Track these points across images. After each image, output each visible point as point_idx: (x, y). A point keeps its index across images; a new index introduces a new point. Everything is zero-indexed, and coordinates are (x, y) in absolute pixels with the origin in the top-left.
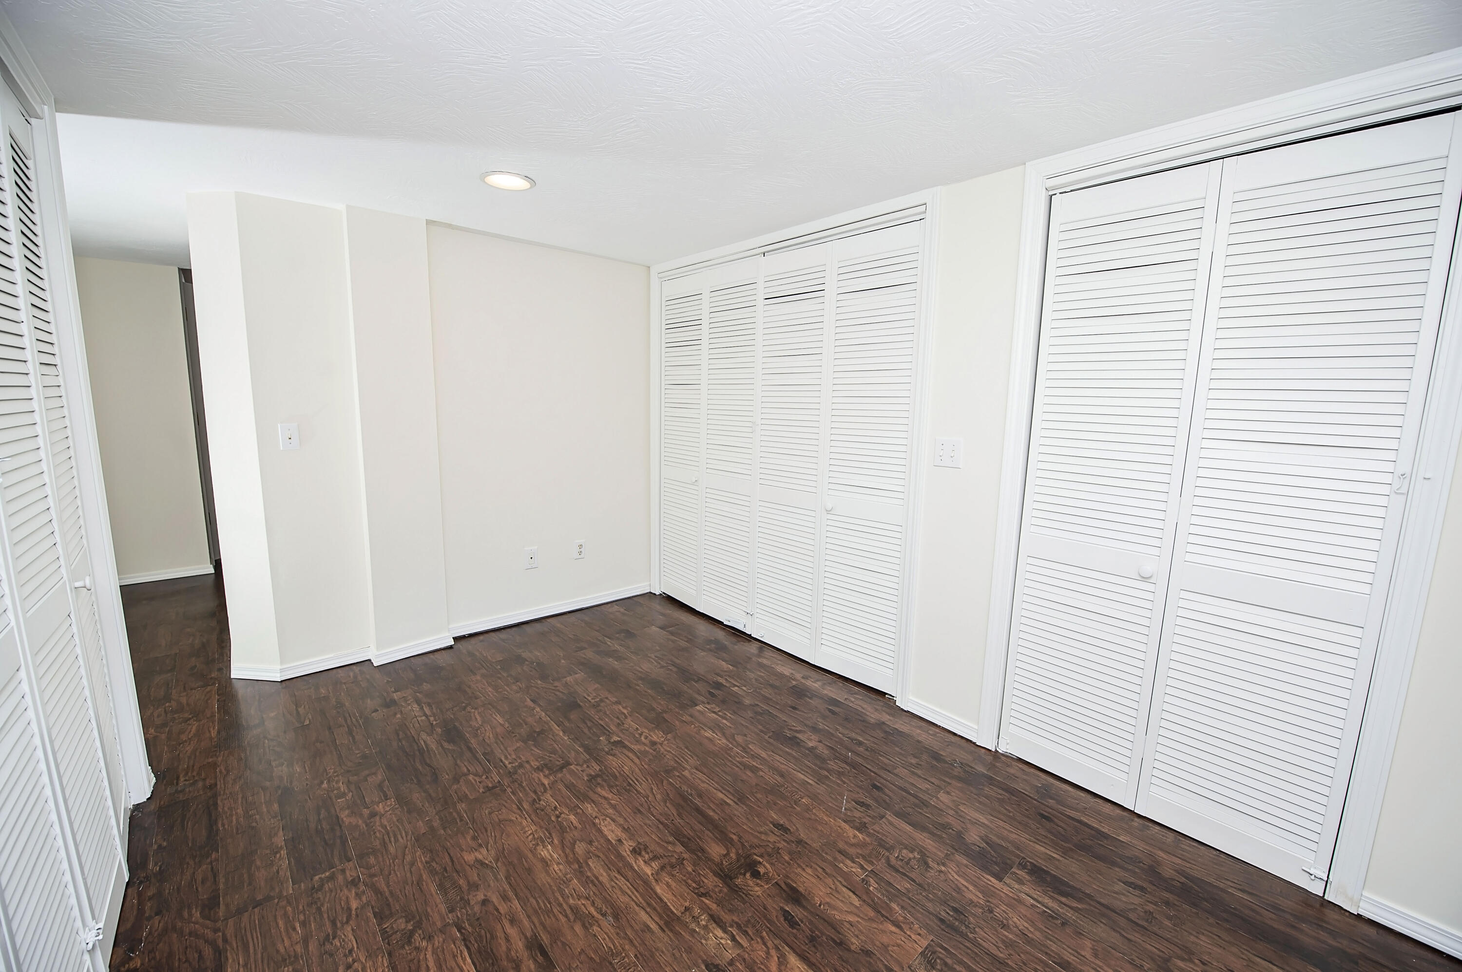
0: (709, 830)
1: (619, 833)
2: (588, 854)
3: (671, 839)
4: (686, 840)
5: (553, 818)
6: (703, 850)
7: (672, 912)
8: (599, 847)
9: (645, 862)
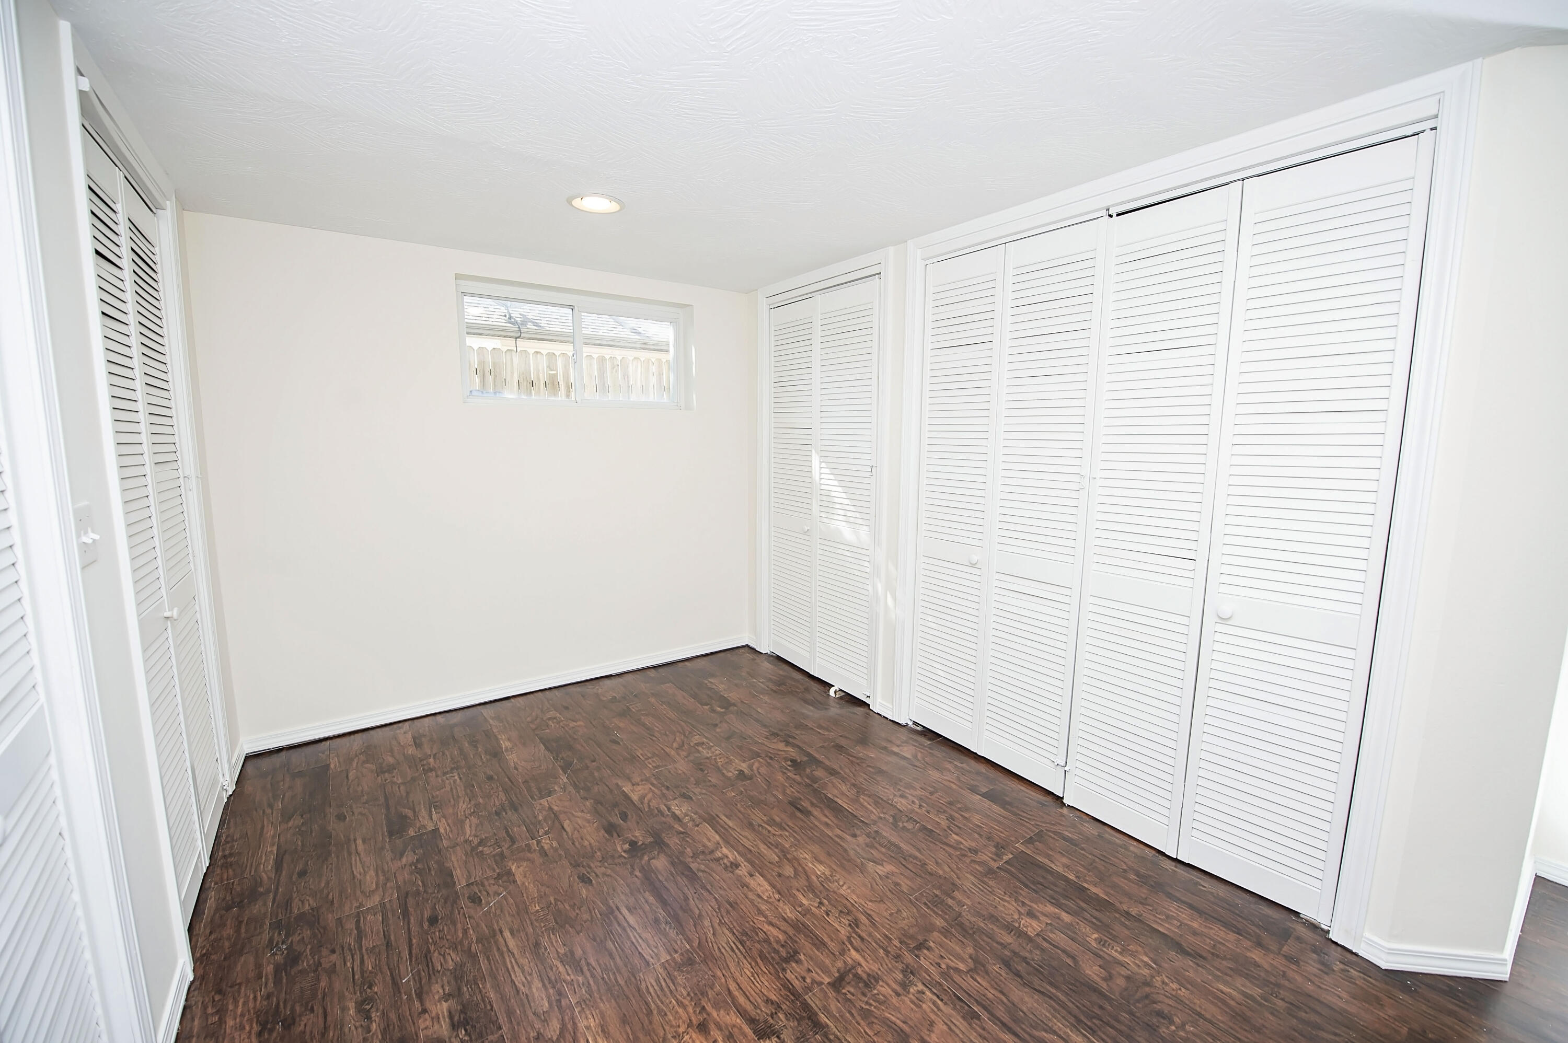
0: (660, 881)
1: (752, 883)
2: (779, 865)
3: (700, 874)
4: (686, 873)
5: (825, 901)
6: (673, 864)
7: (709, 824)
8: (770, 871)
9: (727, 857)
